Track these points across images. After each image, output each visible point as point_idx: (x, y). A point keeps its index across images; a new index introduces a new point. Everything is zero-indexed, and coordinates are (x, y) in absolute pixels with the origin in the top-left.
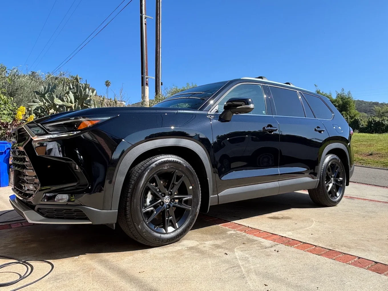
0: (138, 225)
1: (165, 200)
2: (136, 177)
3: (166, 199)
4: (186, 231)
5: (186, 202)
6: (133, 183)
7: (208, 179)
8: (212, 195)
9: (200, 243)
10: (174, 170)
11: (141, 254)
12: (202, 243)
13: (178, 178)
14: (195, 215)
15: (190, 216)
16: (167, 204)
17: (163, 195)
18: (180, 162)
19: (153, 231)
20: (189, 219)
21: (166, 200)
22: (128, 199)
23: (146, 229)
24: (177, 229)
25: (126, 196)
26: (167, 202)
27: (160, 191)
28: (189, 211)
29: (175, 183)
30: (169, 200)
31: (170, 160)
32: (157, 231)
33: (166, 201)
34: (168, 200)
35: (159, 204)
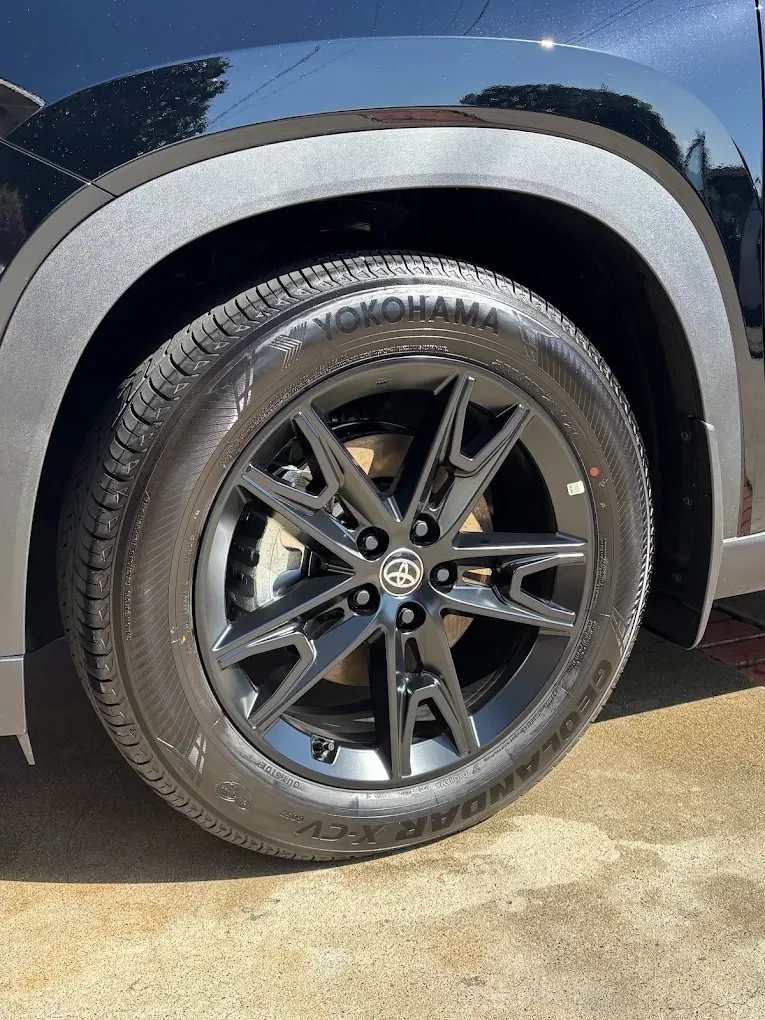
0: (186, 748)
1: (387, 578)
2: (145, 427)
3: (396, 567)
4: (534, 770)
5: (541, 585)
6: (126, 469)
7: (709, 426)
8: (735, 526)
9: (625, 853)
10: (448, 371)
11: (211, 924)
12: (637, 851)
13: (483, 425)
14: (607, 667)
15: (569, 670)
16: (402, 598)
17: (371, 543)
18: (493, 312)
19: (295, 778)
20: (562, 692)
21: (393, 574)
22: (98, 579)
23: (240, 772)
24: (476, 754)
25: (85, 555)
26: (400, 584)
27: (349, 520)
28: (561, 640)
29: (457, 458)
30: (419, 573)
31: (416, 299)
32: (331, 773)
33: (394, 579)
34: (412, 571)
35: (344, 604)
